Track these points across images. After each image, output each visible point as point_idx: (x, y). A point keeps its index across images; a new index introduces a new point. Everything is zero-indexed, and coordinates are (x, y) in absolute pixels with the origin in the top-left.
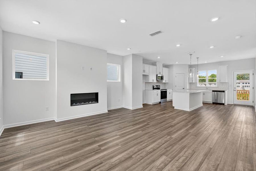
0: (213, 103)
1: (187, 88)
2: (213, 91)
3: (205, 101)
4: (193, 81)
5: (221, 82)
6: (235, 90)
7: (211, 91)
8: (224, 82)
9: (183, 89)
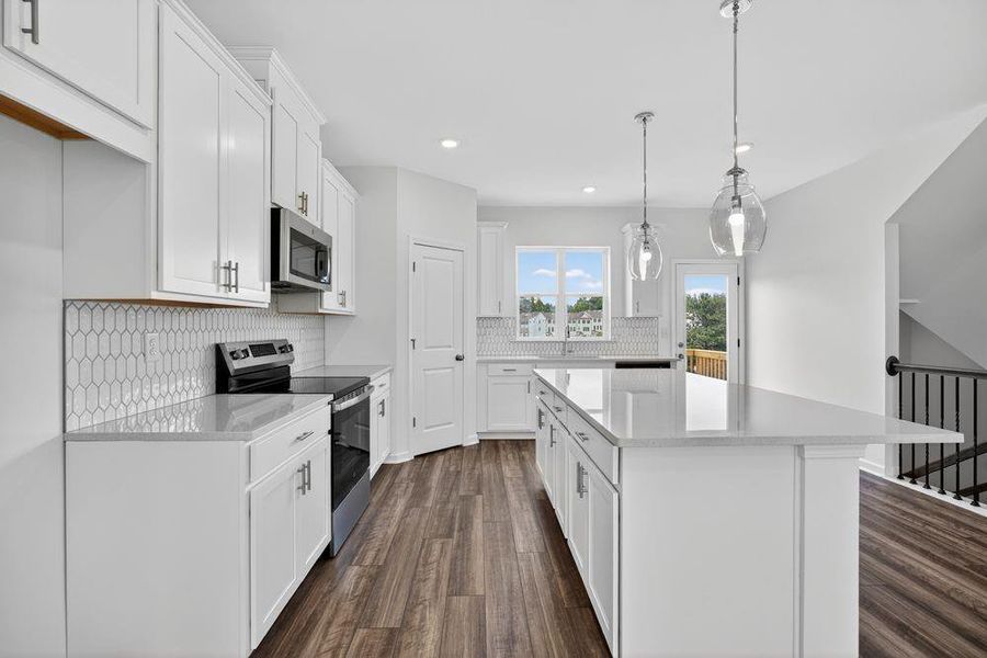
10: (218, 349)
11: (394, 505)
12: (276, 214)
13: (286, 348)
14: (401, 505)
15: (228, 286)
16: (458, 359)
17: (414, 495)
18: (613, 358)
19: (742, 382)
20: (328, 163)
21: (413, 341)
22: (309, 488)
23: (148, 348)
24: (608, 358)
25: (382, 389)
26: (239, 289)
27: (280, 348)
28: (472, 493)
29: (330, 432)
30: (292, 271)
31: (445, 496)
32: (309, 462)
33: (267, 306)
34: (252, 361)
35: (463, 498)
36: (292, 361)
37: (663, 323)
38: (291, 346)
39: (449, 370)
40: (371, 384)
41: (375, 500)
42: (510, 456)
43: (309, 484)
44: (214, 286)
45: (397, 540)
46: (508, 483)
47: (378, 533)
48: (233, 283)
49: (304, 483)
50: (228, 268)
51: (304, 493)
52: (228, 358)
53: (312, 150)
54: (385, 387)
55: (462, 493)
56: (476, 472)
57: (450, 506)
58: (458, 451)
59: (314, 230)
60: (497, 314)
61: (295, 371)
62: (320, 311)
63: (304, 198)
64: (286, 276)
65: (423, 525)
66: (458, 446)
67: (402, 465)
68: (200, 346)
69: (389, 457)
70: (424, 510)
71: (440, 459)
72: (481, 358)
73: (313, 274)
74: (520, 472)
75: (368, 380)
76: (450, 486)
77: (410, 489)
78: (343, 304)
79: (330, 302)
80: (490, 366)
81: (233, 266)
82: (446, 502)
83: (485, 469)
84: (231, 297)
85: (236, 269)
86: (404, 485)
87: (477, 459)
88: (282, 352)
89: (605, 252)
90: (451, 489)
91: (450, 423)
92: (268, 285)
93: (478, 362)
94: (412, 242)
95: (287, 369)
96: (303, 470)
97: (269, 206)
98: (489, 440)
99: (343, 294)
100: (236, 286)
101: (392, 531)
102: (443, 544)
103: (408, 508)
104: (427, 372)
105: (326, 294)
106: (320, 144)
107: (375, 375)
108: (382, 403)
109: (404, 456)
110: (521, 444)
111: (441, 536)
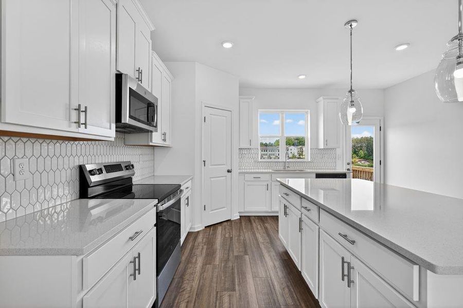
10: (81, 169)
11: (196, 262)
12: (119, 77)
13: (129, 167)
14: (200, 261)
15: (78, 123)
16: (229, 171)
17: (207, 255)
18: (313, 171)
19: (382, 182)
20: (155, 55)
21: (204, 161)
22: (139, 273)
23: (17, 169)
24: (311, 171)
25: (187, 190)
26: (88, 126)
27: (126, 167)
28: (242, 254)
29: (155, 225)
30: (131, 117)
31: (226, 256)
32: (139, 254)
33: (113, 139)
34: (105, 176)
35: (237, 257)
36: (133, 175)
37: (339, 151)
38: (133, 166)
39: (224, 178)
40: (182, 188)
41: (184, 258)
42: (259, 227)
43: (139, 269)
44: (66, 123)
45: (199, 294)
46: (262, 246)
47: (187, 286)
48: (82, 121)
49: (135, 270)
50: (78, 109)
51: (135, 279)
52: (87, 175)
53: (145, 45)
54: (189, 189)
55: (236, 254)
56: (242, 238)
57: (230, 264)
58: (229, 223)
59: (146, 92)
60: (248, 146)
61: (135, 180)
62: (151, 144)
63: (139, 72)
64: (126, 119)
65: (215, 280)
66: (229, 220)
67: (198, 232)
68: (66, 167)
69: (191, 228)
70: (214, 267)
71: (220, 228)
72: (241, 171)
73: (146, 121)
74: (267, 238)
75: (180, 186)
76: (228, 248)
77: (204, 251)
78: (164, 140)
79: (156, 138)
80: (246, 175)
81: (83, 109)
82: (227, 260)
83: (246, 237)
84: (81, 132)
85: (85, 111)
86: (201, 247)
87: (240, 229)
88: (127, 169)
89: (307, 113)
90: (229, 251)
91: (224, 207)
92: (114, 126)
93: (240, 173)
94: (203, 106)
95: (130, 179)
96: (134, 262)
97: (114, 72)
98: (245, 216)
99: (164, 134)
100: (85, 124)
101: (195, 284)
102: (230, 296)
103: (205, 264)
104: (212, 179)
105: (154, 134)
106: (151, 41)
107: (183, 183)
108: (188, 198)
109: (199, 227)
110: (263, 218)
111: (228, 290)
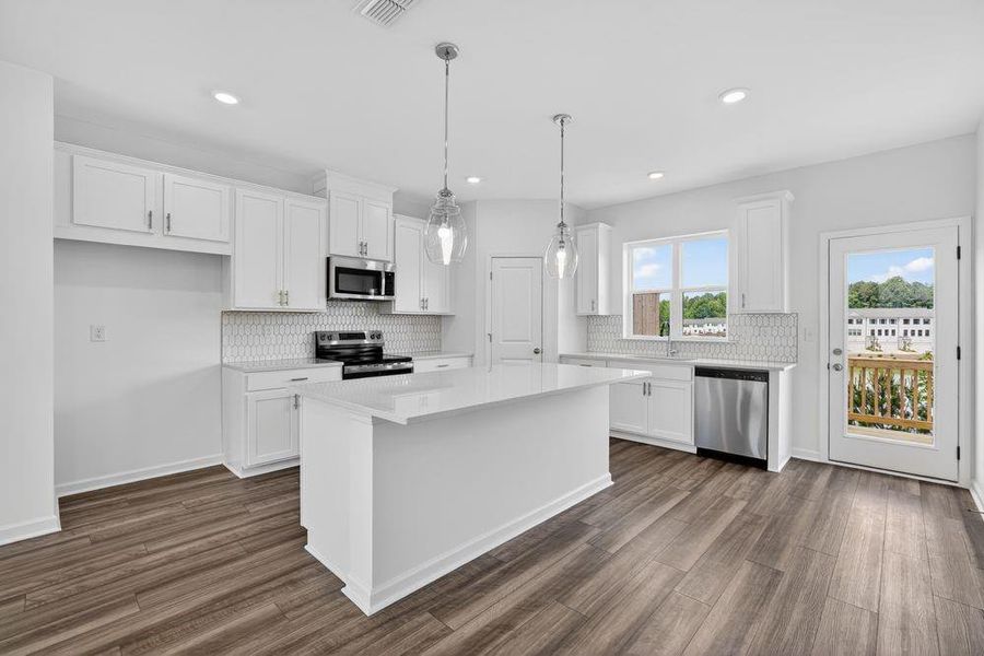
0: (703, 453)
1: (561, 351)
2: (701, 372)
3: (651, 434)
4: (594, 303)
5: (752, 307)
6: (837, 368)
7: (689, 372)
8: (771, 309)
9: (536, 352)
